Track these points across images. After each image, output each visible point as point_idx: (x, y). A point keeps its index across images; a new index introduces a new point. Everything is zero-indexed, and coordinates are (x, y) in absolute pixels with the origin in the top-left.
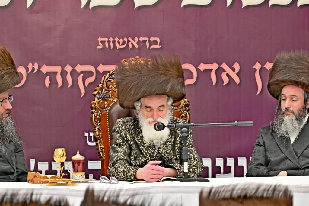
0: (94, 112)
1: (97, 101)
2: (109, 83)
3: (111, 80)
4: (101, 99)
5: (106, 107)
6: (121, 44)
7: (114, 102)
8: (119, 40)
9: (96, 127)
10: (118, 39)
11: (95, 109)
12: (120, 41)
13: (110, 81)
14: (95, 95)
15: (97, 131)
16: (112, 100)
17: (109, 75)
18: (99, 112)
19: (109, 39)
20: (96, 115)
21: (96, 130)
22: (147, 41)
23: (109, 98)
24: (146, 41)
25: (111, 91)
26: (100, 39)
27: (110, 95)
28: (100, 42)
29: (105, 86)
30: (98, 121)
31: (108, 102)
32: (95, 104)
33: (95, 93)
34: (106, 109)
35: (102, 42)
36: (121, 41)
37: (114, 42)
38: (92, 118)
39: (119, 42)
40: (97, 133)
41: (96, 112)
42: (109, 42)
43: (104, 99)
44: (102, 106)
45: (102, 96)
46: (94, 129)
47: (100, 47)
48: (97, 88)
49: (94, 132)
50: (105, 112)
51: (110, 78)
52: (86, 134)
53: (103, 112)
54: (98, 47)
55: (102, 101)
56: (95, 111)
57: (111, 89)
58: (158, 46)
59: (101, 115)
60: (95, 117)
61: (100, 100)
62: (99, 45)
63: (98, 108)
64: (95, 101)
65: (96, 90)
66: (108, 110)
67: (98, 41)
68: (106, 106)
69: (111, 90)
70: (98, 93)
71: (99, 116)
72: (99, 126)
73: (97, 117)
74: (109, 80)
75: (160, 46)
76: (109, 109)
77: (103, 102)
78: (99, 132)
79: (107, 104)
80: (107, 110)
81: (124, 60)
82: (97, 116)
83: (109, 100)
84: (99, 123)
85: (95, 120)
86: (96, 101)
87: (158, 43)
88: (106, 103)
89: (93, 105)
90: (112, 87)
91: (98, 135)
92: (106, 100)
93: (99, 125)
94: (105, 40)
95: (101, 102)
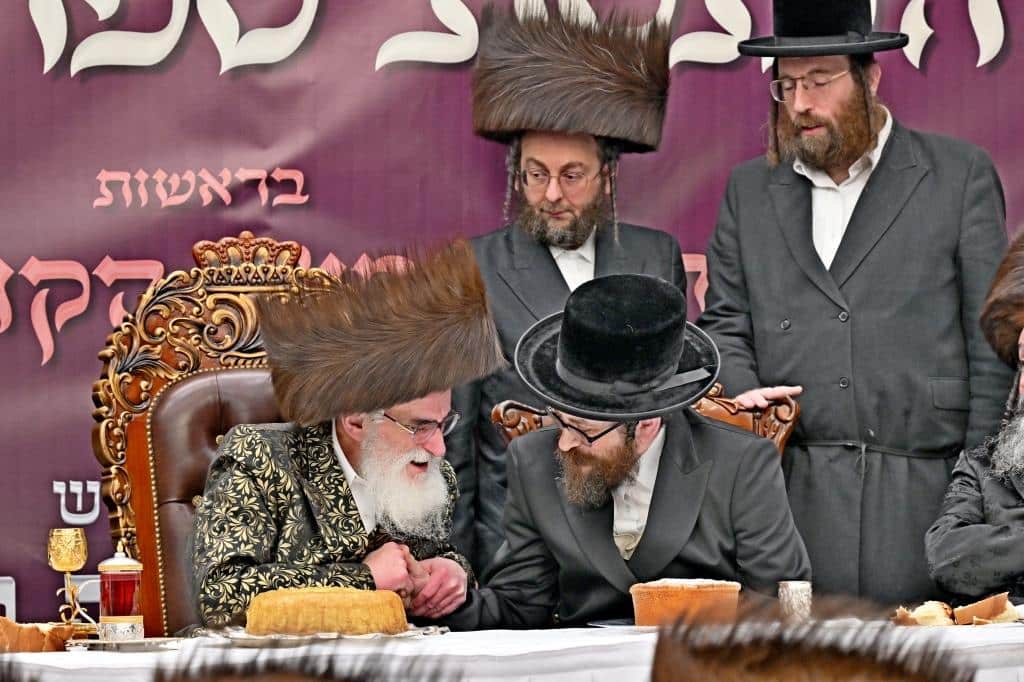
0: (104, 415)
1: (113, 378)
2: (153, 319)
3: (159, 310)
4: (127, 371)
5: (146, 400)
6: (174, 189)
7: (170, 383)
8: (167, 179)
9: (111, 465)
10: (165, 176)
11: (109, 404)
12: (170, 181)
13: (156, 312)
14: (106, 360)
15: (114, 478)
16: (162, 374)
17: (154, 294)
18: (122, 415)
19: (133, 174)
20: (110, 425)
21: (110, 473)
22: (263, 183)
23: (155, 367)
24: (259, 181)
25: (159, 347)
26: (104, 176)
27: (156, 360)
28: (103, 185)
29: (139, 328)
30: (119, 446)
31: (150, 382)
32: (109, 387)
33: (109, 352)
34: (144, 406)
35: (110, 185)
36: (175, 181)
37: (150, 184)
38: (96, 433)
39: (167, 186)
40: (116, 484)
41: (110, 415)
42: (134, 184)
43: (138, 374)
44: (131, 395)
45: (131, 362)
46: (104, 470)
47: (106, 199)
48: (114, 337)
49: (105, 482)
50: (140, 415)
51: (156, 304)
52: (59, 487)
53: (135, 415)
54: (98, 202)
55: (129, 380)
56: (107, 413)
57: (161, 339)
58: (298, 199)
59: (126, 424)
60: (108, 430)
61: (125, 374)
62: (102, 196)
63: (117, 401)
64: (107, 378)
65: (110, 343)
66: (150, 409)
67: (99, 182)
68: (143, 395)
69: (160, 343)
70: (119, 353)
71: (123, 427)
72: (123, 461)
73: (116, 431)
74: (154, 308)
75: (306, 198)
76: (152, 404)
77: (135, 383)
78: (119, 481)
79: (147, 387)
80: (147, 408)
81: (201, 244)
82: (113, 428)
83: (154, 374)
84: (122, 450)
85: (107, 443)
86: (111, 378)
87: (299, 188)
88: (143, 384)
89: (101, 393)
90: (162, 333)
91: (118, 492)
92: (144, 377)
93: (123, 456)
94: (121, 179)
95: (128, 384)
